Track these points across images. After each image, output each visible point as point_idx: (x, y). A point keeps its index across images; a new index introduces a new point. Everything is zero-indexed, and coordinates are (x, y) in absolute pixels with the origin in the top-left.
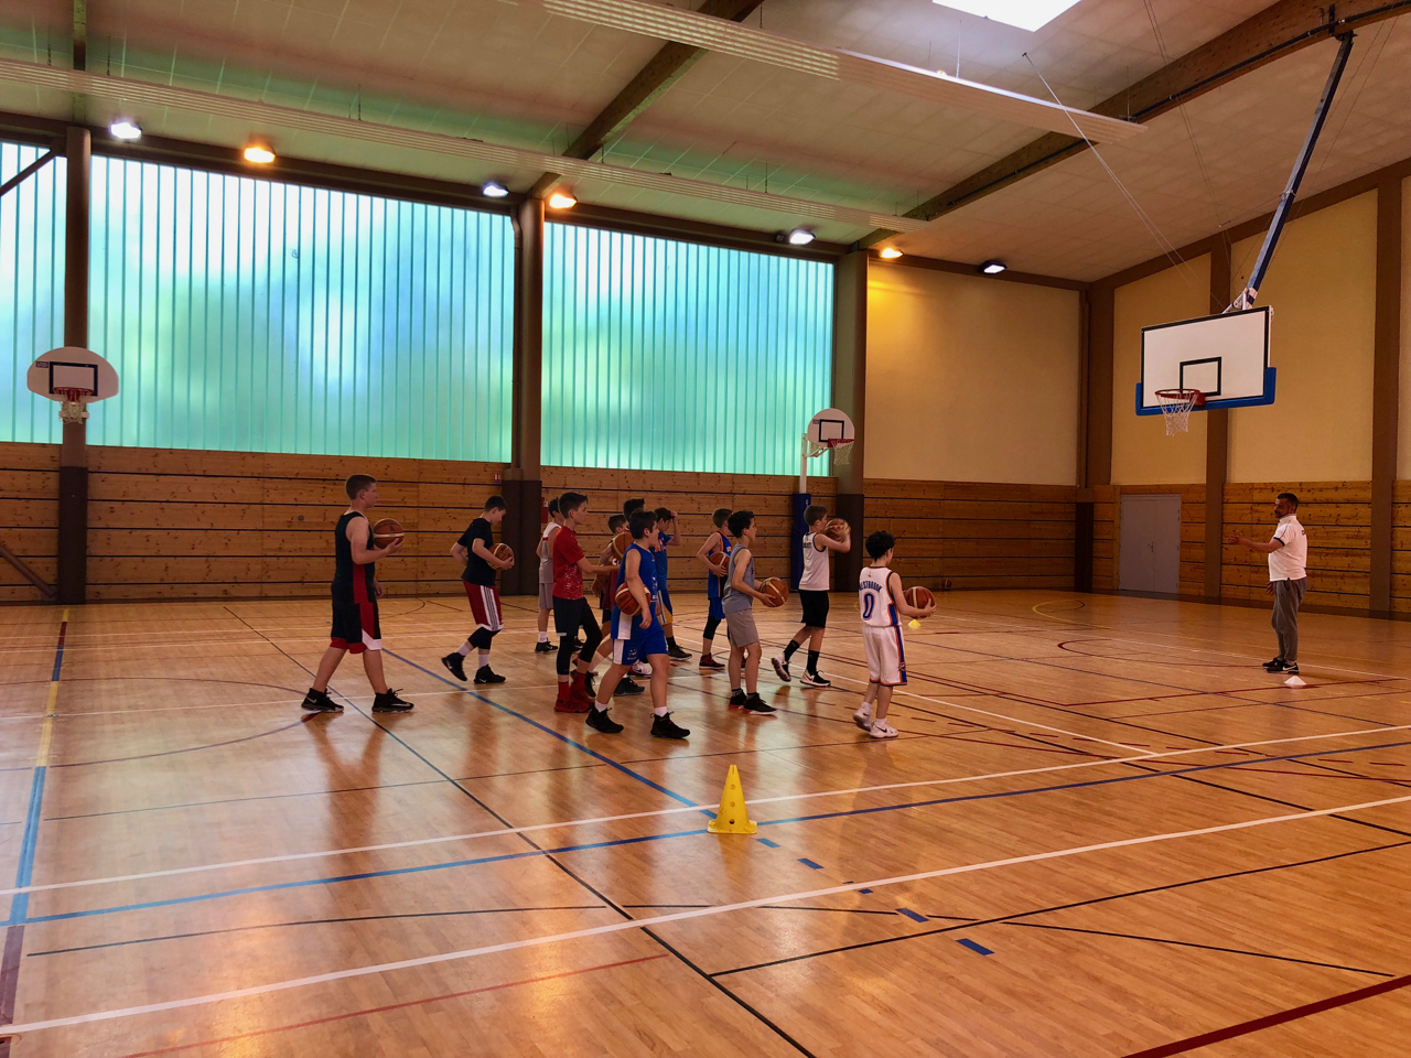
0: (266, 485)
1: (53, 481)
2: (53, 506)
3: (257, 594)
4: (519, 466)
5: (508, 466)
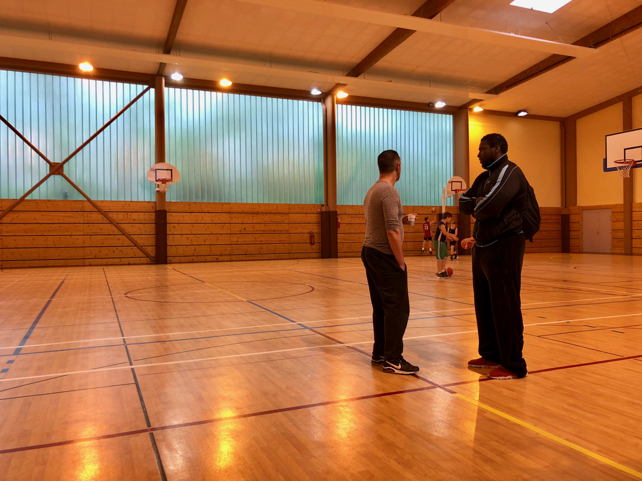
0: (232, 216)
1: (153, 216)
2: (153, 226)
3: (229, 260)
4: (327, 205)
5: (323, 205)
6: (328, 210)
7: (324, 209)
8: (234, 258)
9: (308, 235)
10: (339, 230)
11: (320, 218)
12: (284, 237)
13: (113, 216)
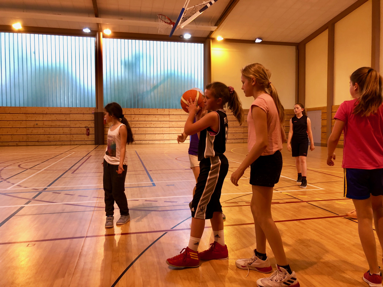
3: (25, 145)
4: (98, 109)
5: (95, 108)
7: (96, 111)
8: (29, 144)
9: (85, 129)
11: (94, 117)
12: (67, 130)
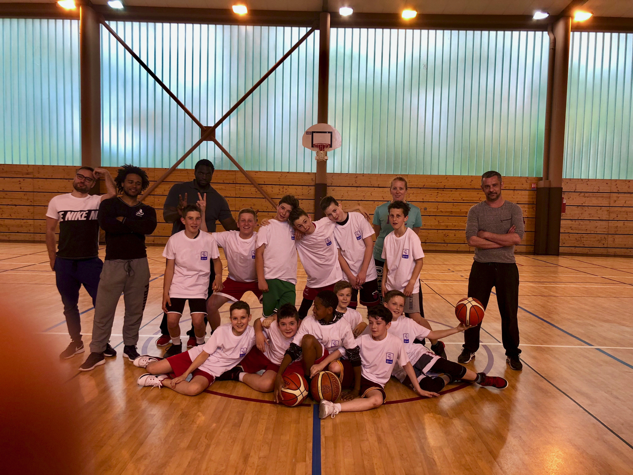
1: (312, 190)
2: (312, 202)
4: (547, 179)
5: (541, 179)
6: (547, 186)
7: (542, 184)
10: (563, 216)
11: (535, 196)
13: (268, 189)
